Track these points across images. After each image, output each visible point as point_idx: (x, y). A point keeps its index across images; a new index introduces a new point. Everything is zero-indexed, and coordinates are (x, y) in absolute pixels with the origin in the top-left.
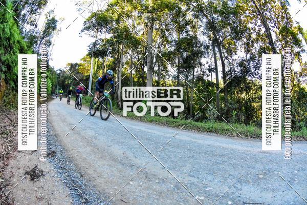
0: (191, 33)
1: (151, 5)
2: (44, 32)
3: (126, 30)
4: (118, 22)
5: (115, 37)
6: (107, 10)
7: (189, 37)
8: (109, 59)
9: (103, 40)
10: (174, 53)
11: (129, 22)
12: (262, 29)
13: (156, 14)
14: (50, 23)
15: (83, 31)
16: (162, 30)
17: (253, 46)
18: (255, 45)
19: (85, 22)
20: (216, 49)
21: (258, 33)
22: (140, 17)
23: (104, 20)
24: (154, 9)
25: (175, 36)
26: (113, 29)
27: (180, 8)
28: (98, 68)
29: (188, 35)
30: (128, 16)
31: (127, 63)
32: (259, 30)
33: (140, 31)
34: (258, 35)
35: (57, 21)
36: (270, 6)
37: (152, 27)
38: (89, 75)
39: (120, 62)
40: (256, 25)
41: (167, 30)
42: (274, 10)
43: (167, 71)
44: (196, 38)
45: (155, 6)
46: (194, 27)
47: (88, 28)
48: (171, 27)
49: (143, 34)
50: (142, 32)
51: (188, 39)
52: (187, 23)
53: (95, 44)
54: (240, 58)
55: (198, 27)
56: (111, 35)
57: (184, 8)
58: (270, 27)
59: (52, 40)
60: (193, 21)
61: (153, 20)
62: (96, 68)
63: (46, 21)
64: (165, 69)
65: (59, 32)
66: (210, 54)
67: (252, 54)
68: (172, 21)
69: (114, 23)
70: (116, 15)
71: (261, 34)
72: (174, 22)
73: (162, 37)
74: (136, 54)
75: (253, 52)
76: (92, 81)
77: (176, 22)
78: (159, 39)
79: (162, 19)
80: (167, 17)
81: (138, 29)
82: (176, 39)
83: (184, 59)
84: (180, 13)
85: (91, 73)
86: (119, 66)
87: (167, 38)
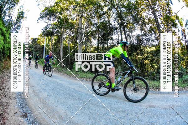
0: (106, 19)
1: (82, 2)
2: (17, 20)
3: (65, 17)
4: (61, 13)
5: (59, 22)
6: (54, 6)
7: (105, 22)
8: (55, 37)
9: (51, 25)
10: (95, 31)
11: (67, 13)
12: (152, 16)
13: (85, 8)
14: (20, 14)
15: (39, 19)
16: (88, 17)
17: (145, 26)
18: (147, 26)
19: (41, 13)
20: (122, 29)
22: (74, 9)
23: (52, 12)
24: (83, 5)
25: (96, 21)
26: (58, 18)
27: (100, 4)
28: (49, 41)
29: (104, 20)
30: (67, 10)
31: (66, 38)
32: (150, 17)
33: (74, 18)
34: (149, 20)
35: (24, 13)
36: (158, 3)
37: (82, 16)
38: (44, 45)
39: (62, 37)
40: (148, 14)
41: (92, 18)
42: (161, 5)
43: (91, 42)
44: (109, 22)
45: (84, 3)
46: (108, 15)
47: (42, 17)
48: (94, 15)
49: (76, 20)
50: (75, 19)
52: (104, 14)
53: (46, 28)
54: (137, 35)
55: (111, 15)
56: (56, 21)
57: (102, 4)
58: (157, 15)
59: (21, 25)
60: (108, 12)
63: (18, 14)
65: (26, 19)
66: (118, 32)
68: (95, 12)
69: (59, 14)
70: (59, 9)
71: (151, 19)
72: (96, 12)
73: (88, 22)
74: (72, 32)
75: (145, 30)
76: (46, 49)
77: (97, 13)
78: (86, 23)
79: (89, 10)
80: (91, 9)
81: (73, 17)
82: (97, 23)
83: (102, 35)
84: (99, 7)
85: (45, 44)
86: (62, 40)
87: (91, 22)
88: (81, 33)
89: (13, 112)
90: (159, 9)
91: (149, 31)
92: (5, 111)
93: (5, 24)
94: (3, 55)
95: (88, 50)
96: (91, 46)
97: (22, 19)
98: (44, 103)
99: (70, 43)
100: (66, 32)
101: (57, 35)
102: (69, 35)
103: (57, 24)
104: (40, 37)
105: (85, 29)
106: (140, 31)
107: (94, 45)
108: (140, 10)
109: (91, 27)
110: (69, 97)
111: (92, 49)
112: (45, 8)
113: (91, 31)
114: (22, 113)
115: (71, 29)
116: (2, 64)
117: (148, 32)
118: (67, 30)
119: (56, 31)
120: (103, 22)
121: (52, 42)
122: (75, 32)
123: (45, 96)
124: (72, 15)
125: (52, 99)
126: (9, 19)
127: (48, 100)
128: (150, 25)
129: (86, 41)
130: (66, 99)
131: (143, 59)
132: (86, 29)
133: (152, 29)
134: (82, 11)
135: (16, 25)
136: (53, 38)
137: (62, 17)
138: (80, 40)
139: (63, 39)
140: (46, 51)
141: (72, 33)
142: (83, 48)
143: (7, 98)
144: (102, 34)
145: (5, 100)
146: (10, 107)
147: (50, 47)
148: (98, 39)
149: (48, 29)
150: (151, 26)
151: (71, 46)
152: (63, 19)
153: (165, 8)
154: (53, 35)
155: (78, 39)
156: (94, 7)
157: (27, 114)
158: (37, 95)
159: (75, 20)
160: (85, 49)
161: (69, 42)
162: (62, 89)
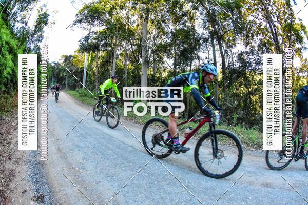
0: (188, 24)
2: (36, 27)
3: (118, 20)
4: (111, 13)
5: (108, 29)
6: (99, 2)
7: (186, 29)
8: (102, 54)
9: (96, 33)
10: (171, 45)
11: (122, 14)
12: (263, 22)
13: (151, 5)
14: (42, 18)
15: (75, 24)
16: (158, 21)
17: (252, 39)
18: (255, 38)
19: (77, 15)
20: (215, 41)
21: (259, 27)
22: (134, 8)
23: (96, 13)
25: (171, 27)
26: (106, 21)
28: (92, 60)
29: (185, 26)
30: (122, 8)
31: (121, 55)
32: (260, 24)
33: (134, 22)
35: (49, 15)
37: (147, 18)
38: (84, 67)
39: (113, 54)
40: (257, 18)
41: (164, 21)
42: (277, 5)
43: (163, 63)
44: (193, 29)
46: (192, 18)
47: (80, 21)
48: (168, 17)
49: (138, 25)
50: (136, 23)
51: (186, 31)
52: (185, 15)
53: (87, 38)
54: (239, 52)
55: (196, 18)
56: (104, 27)
59: (45, 35)
60: (191, 13)
61: (148, 11)
62: (90, 59)
63: (38, 17)
64: (161, 60)
65: (53, 25)
66: (208, 46)
67: (251, 46)
68: (168, 12)
69: (107, 15)
70: (108, 7)
71: (262, 27)
72: (171, 12)
73: (158, 28)
74: (130, 46)
75: (252, 44)
76: (87, 73)
77: (173, 13)
78: (154, 30)
79: (158, 9)
80: (162, 7)
81: (132, 20)
82: (173, 30)
83: (181, 51)
84: (177, 4)
85: (85, 65)
86: (113, 58)
87: (163, 29)
88: (146, 46)
89: (20, 190)
90: (275, 11)
91: (259, 46)
92: (8, 185)
93: (16, 35)
94: (12, 84)
95: (157, 75)
96: (163, 69)
97: (45, 24)
98: (75, 176)
99: (128, 63)
100: (121, 45)
101: (106, 50)
102: (125, 51)
103: (105, 32)
104: (76, 54)
105: (152, 39)
106: (244, 46)
107: (168, 67)
108: (243, 11)
109: (162, 37)
110: (122, 163)
111: (165, 75)
112: (84, 6)
113: (163, 43)
114: (35, 193)
115: (129, 41)
116: (11, 99)
117: (256, 49)
118: (123, 42)
119: (103, 42)
120: (184, 29)
121: (97, 62)
122: (136, 44)
123: (78, 159)
124: (130, 16)
125: (90, 167)
126: (23, 26)
127: (84, 169)
128: (260, 37)
129: (154, 60)
130: (117, 167)
131: (250, 93)
132: (154, 40)
133: (264, 44)
134: (148, 9)
135: (36, 36)
136: (99, 55)
137: (113, 21)
138: (144, 58)
139: (115, 56)
140: (87, 77)
141: (132, 47)
142: (149, 71)
143: (12, 162)
144: (182, 48)
145: (9, 165)
146: (16, 179)
147: (94, 69)
148: (175, 58)
149: (90, 41)
150: (262, 38)
151: (129, 68)
152: (115, 24)
153: (283, 9)
154: (99, 50)
155: (141, 57)
156: (167, 3)
157: (43, 196)
158: (64, 157)
159: (135, 25)
160: (152, 73)
161: (126, 62)
162: (111, 146)
